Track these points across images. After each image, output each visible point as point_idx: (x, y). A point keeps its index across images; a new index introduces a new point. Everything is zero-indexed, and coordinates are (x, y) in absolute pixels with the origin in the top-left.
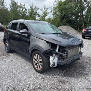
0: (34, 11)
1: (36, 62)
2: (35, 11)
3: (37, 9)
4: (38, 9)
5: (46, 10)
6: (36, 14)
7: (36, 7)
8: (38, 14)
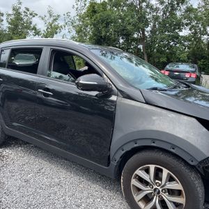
0: (22, 19)
1: (147, 190)
2: (25, 19)
3: (31, 14)
4: (33, 15)
5: (55, 20)
6: (28, 28)
7: (28, 10)
8: (34, 28)
